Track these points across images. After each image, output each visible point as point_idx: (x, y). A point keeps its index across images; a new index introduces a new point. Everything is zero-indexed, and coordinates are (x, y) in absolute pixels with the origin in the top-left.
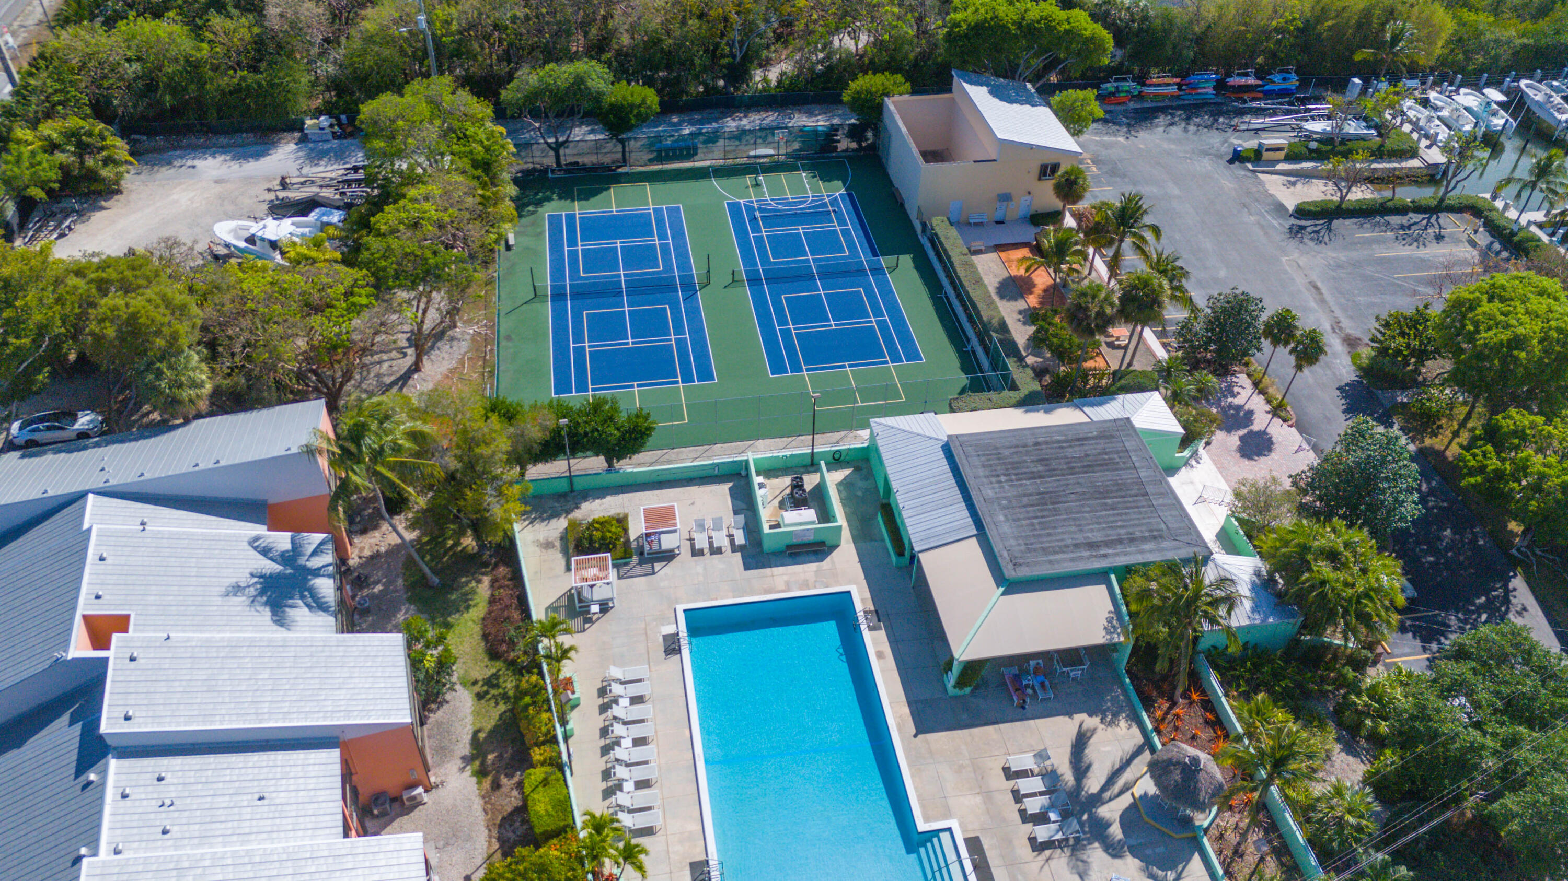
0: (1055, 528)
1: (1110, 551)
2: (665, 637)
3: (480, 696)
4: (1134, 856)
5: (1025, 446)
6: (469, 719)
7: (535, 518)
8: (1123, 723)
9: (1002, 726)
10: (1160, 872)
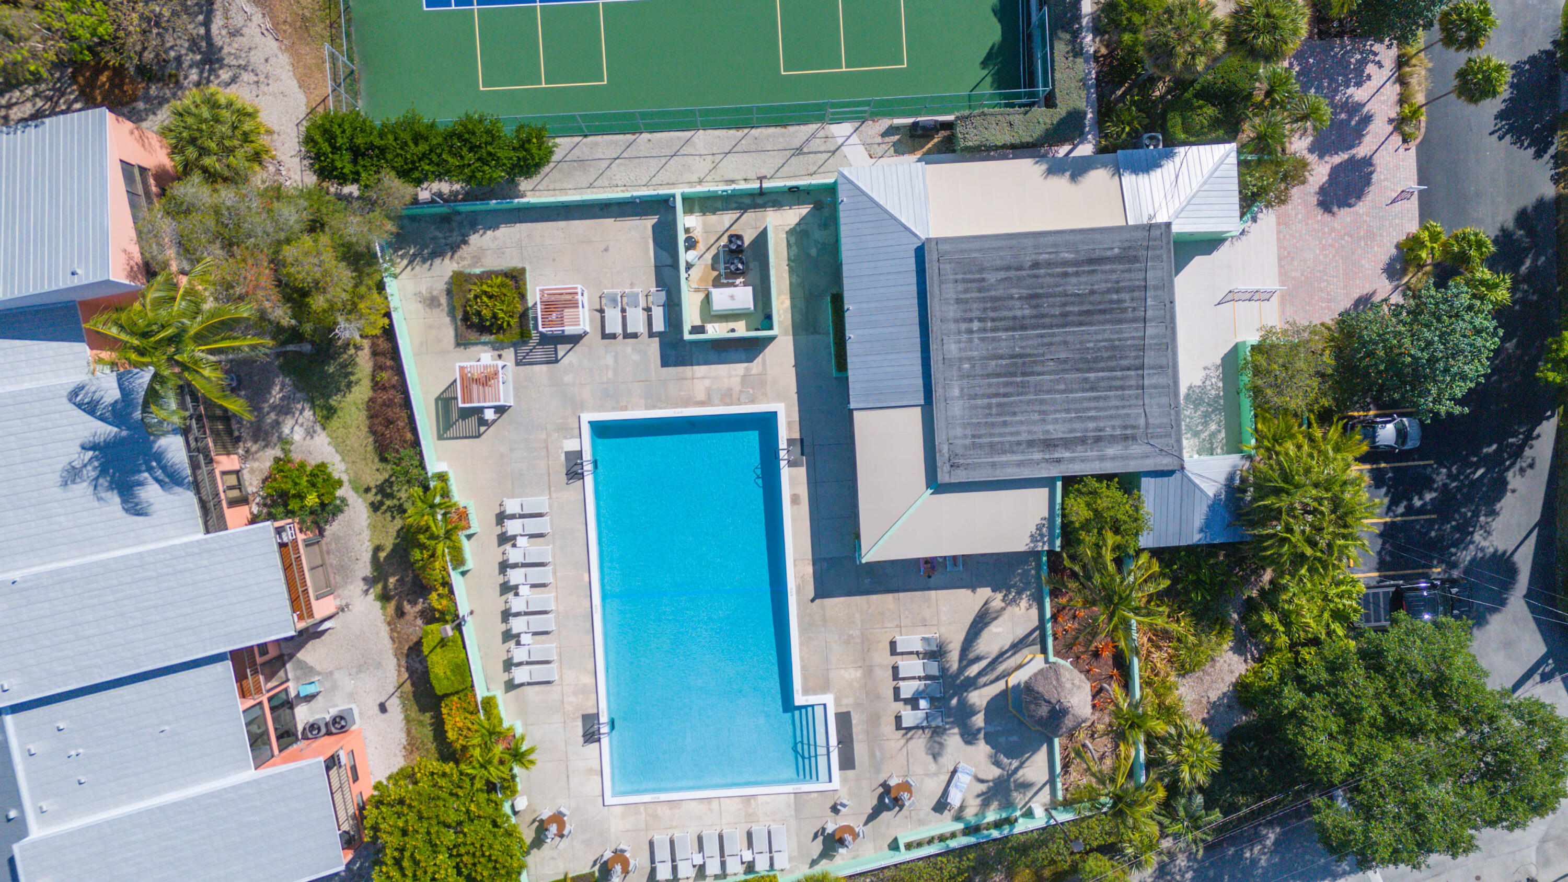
0: (1014, 414)
1: (1068, 455)
2: (568, 454)
3: (375, 507)
4: (987, 743)
5: (1020, 268)
6: (366, 534)
7: (415, 256)
8: (1024, 603)
9: (902, 595)
10: (1006, 760)
